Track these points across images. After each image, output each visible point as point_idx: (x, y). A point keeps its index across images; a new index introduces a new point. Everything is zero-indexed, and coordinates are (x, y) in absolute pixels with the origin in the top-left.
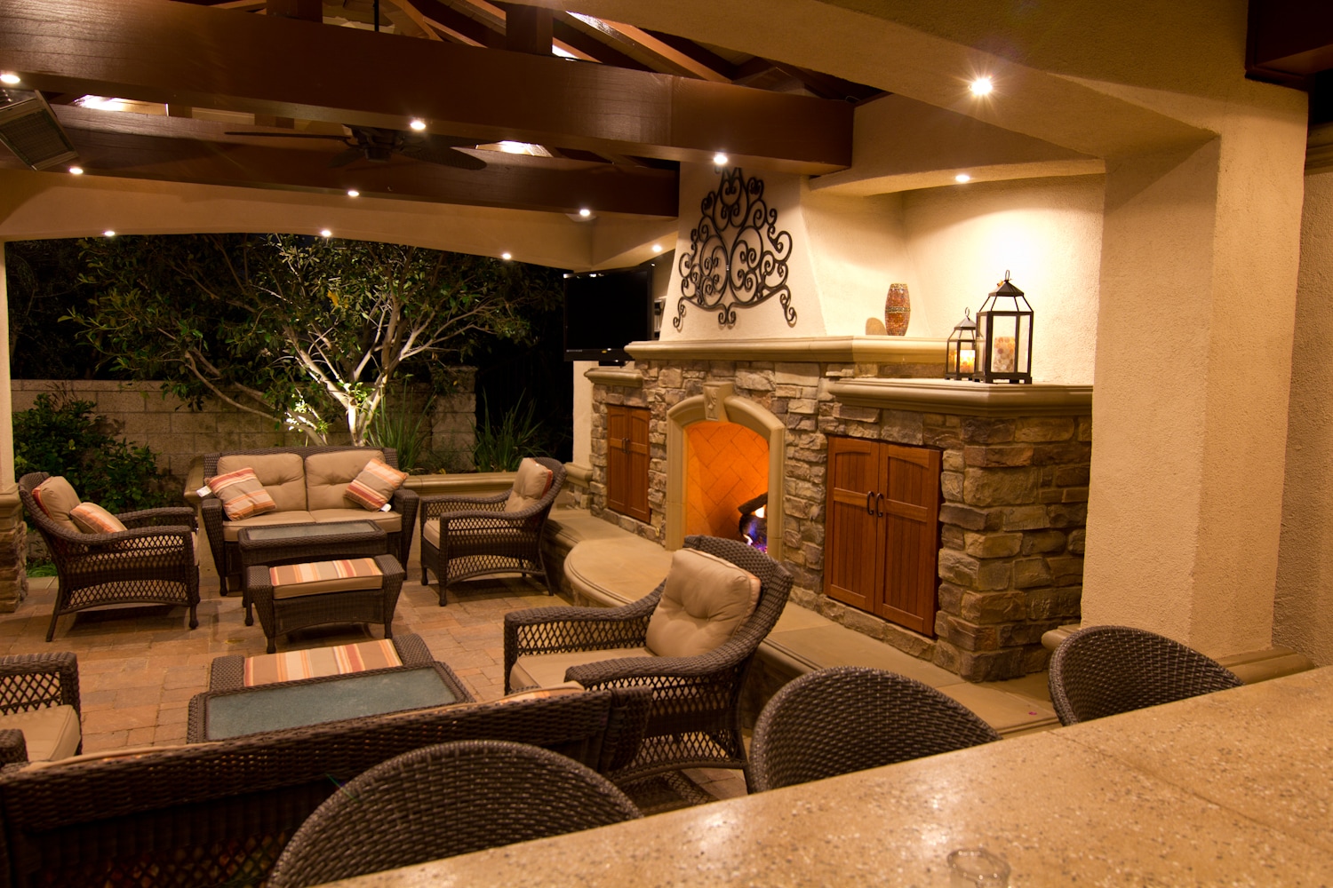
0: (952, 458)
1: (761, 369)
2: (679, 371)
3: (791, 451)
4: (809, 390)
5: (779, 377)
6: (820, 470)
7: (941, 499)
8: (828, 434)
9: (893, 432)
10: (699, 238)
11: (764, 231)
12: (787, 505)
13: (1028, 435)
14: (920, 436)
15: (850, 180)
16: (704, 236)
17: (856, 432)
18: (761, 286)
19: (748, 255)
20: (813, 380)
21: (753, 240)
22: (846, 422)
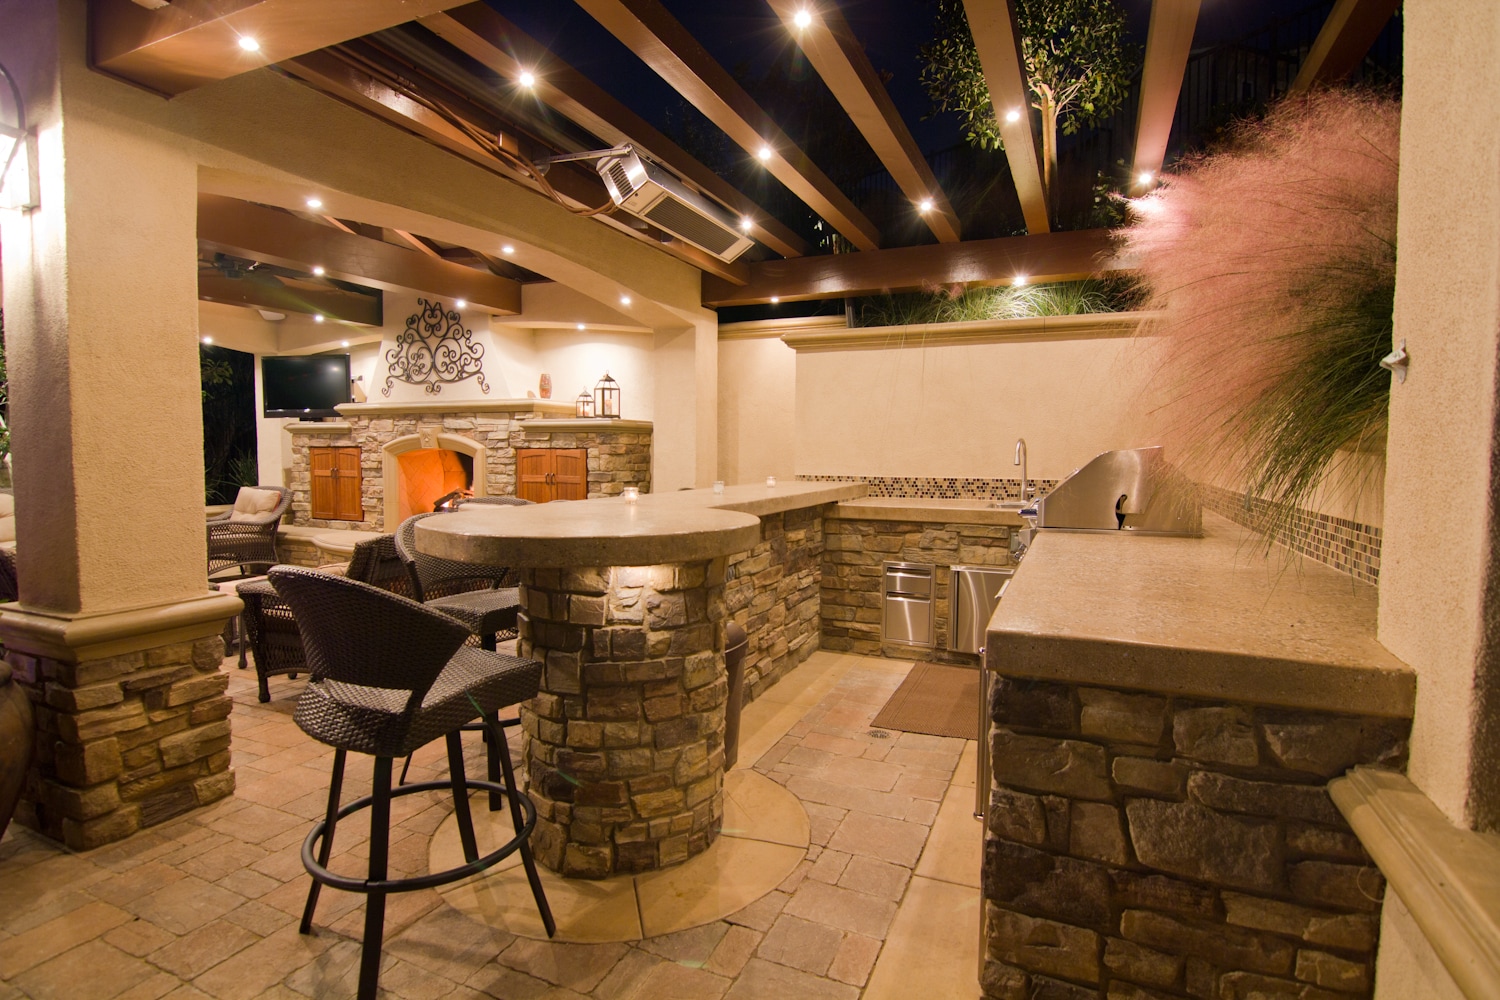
0: (592, 452)
1: (466, 417)
2: (391, 421)
3: (491, 460)
4: (501, 427)
5: (480, 421)
6: (513, 467)
7: (588, 471)
8: (516, 448)
9: (560, 443)
10: (405, 340)
11: (462, 341)
12: (489, 489)
13: (624, 440)
14: (574, 444)
15: (520, 320)
16: (410, 341)
17: (535, 445)
18: (462, 371)
19: (449, 353)
20: (506, 421)
21: (452, 345)
22: (529, 441)
